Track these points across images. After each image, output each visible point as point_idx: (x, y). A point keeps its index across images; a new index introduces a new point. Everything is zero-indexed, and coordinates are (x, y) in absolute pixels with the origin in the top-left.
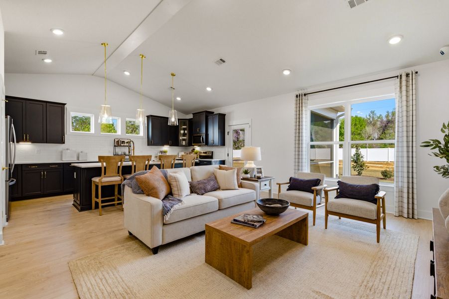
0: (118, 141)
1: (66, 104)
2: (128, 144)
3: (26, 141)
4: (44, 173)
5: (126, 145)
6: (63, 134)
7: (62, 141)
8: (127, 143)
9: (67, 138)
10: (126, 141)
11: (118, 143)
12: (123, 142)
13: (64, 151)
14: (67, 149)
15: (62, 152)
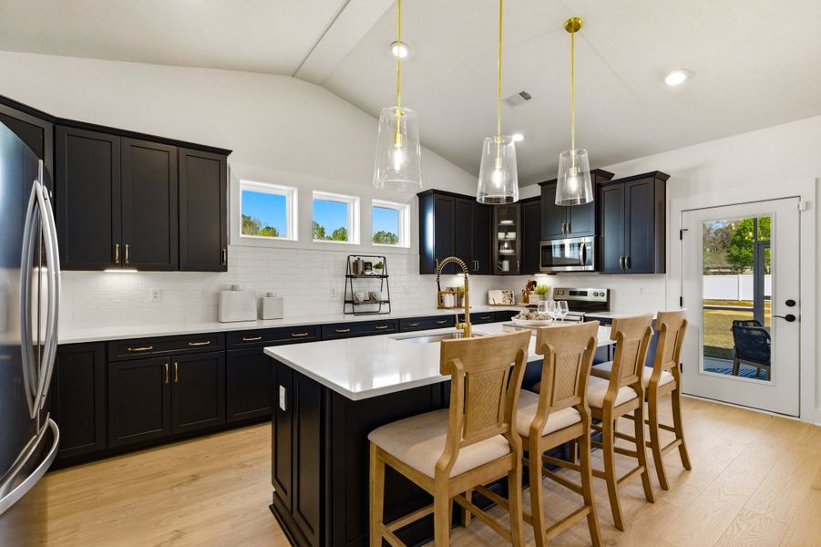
0: (356, 264)
1: (229, 152)
2: (380, 272)
3: (122, 265)
4: (172, 367)
5: (375, 272)
6: (223, 243)
7: (220, 266)
8: (378, 267)
9: (233, 254)
10: (375, 261)
11: (358, 269)
12: (367, 265)
13: (223, 293)
14: (233, 288)
15: (218, 296)
